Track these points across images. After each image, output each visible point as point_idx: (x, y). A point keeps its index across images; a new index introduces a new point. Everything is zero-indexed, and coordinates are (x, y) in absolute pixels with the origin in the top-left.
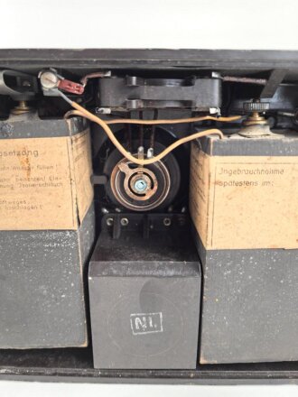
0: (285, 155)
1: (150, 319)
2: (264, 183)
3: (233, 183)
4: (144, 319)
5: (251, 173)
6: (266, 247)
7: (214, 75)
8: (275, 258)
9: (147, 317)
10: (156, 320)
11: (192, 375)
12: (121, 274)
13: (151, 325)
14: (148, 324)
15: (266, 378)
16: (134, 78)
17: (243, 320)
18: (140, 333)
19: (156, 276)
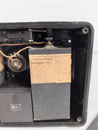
0: (52, 54)
1: (17, 106)
2: (47, 63)
3: (37, 63)
4: (15, 106)
5: (42, 59)
6: (50, 83)
7: (29, 30)
8: (53, 86)
9: (16, 105)
10: (18, 106)
11: (32, 124)
12: (6, 92)
13: (17, 108)
14: (16, 108)
15: (56, 124)
16: (5, 32)
17: (46, 106)
18: (14, 111)
19: (17, 93)
